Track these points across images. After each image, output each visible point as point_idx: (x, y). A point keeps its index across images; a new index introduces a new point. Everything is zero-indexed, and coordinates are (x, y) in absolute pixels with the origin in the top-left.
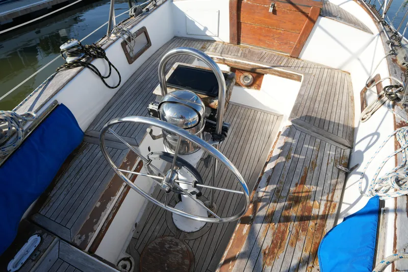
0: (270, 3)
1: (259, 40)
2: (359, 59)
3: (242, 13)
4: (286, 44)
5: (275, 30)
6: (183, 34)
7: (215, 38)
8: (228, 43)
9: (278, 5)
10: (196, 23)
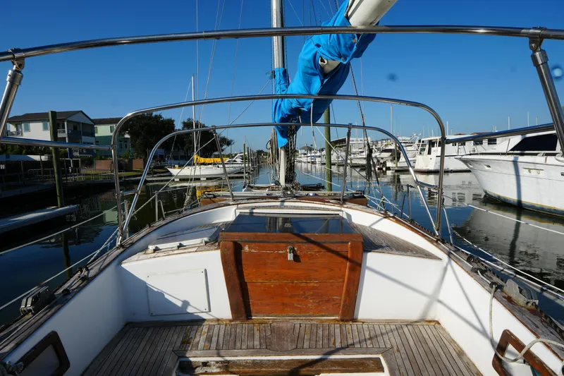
0: (287, 246)
1: (283, 304)
2: (440, 302)
3: (244, 267)
4: (328, 301)
5: (304, 285)
6: (143, 316)
7: (204, 316)
8: (230, 321)
9: (300, 248)
10: (166, 296)
